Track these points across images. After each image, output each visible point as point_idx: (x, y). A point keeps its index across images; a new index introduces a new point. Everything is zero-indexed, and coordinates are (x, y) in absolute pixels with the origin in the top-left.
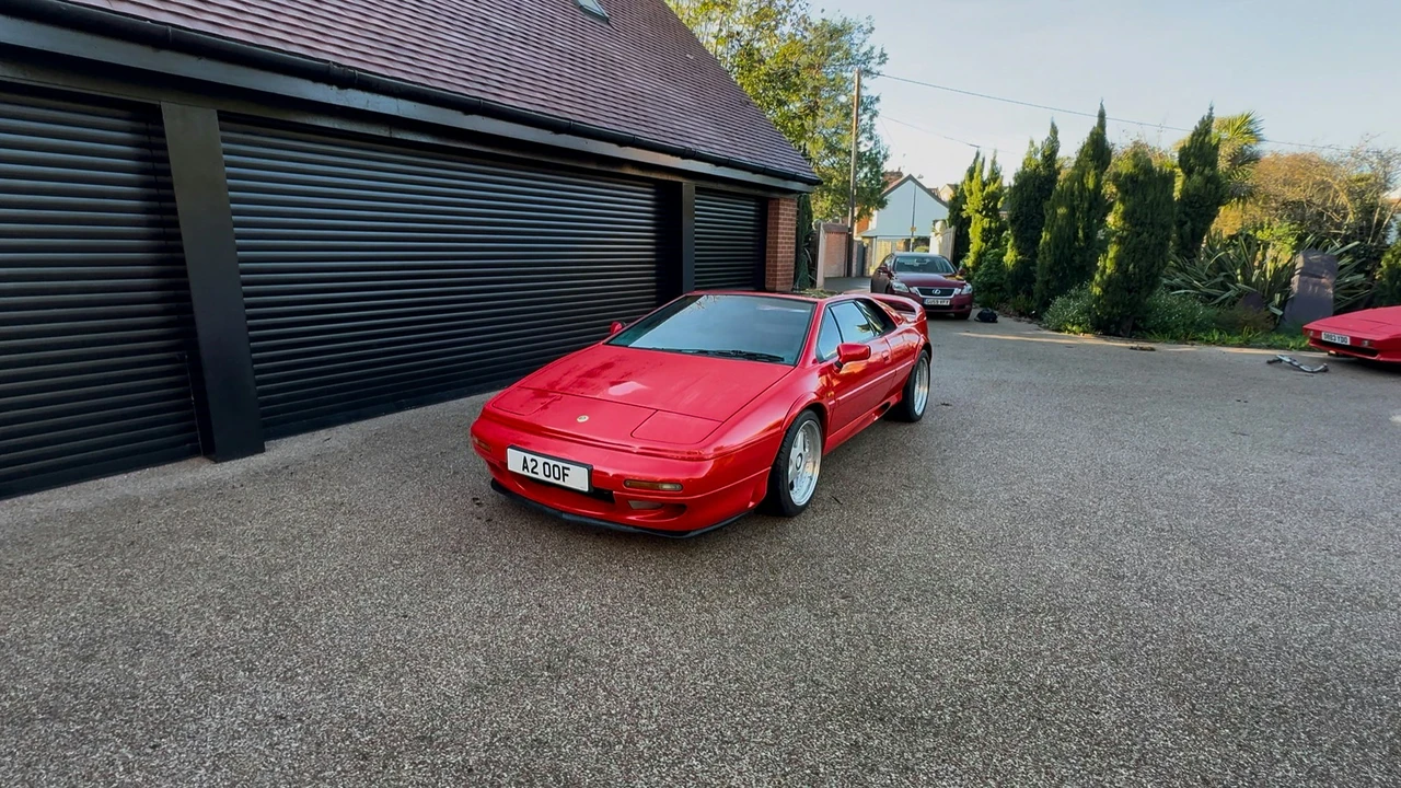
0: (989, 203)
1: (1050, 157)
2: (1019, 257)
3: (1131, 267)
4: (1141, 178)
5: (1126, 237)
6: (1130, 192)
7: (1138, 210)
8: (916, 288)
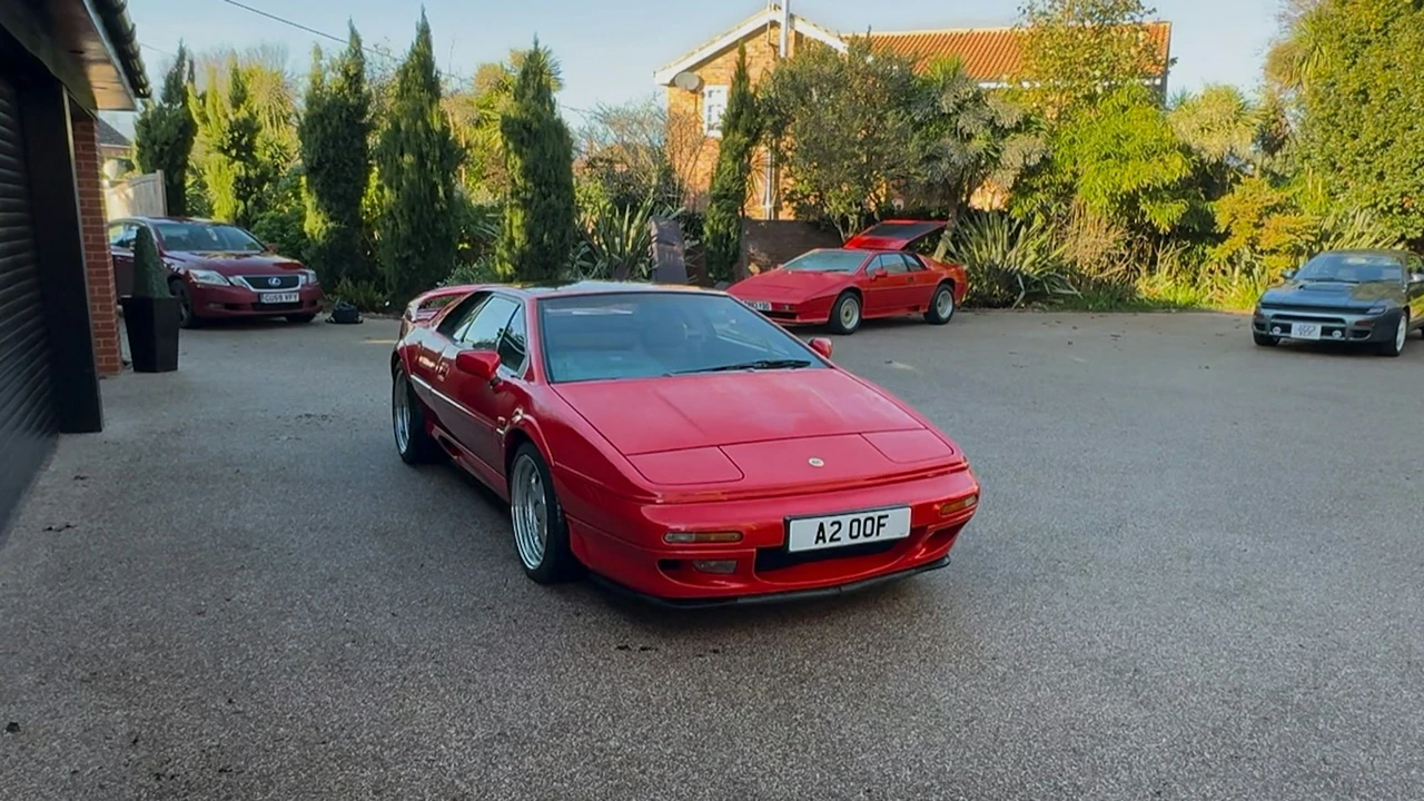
0: (242, 136)
1: (354, 79)
2: (330, 225)
3: (546, 236)
4: (535, 125)
5: (532, 200)
6: (526, 143)
7: (541, 166)
8: (241, 277)
